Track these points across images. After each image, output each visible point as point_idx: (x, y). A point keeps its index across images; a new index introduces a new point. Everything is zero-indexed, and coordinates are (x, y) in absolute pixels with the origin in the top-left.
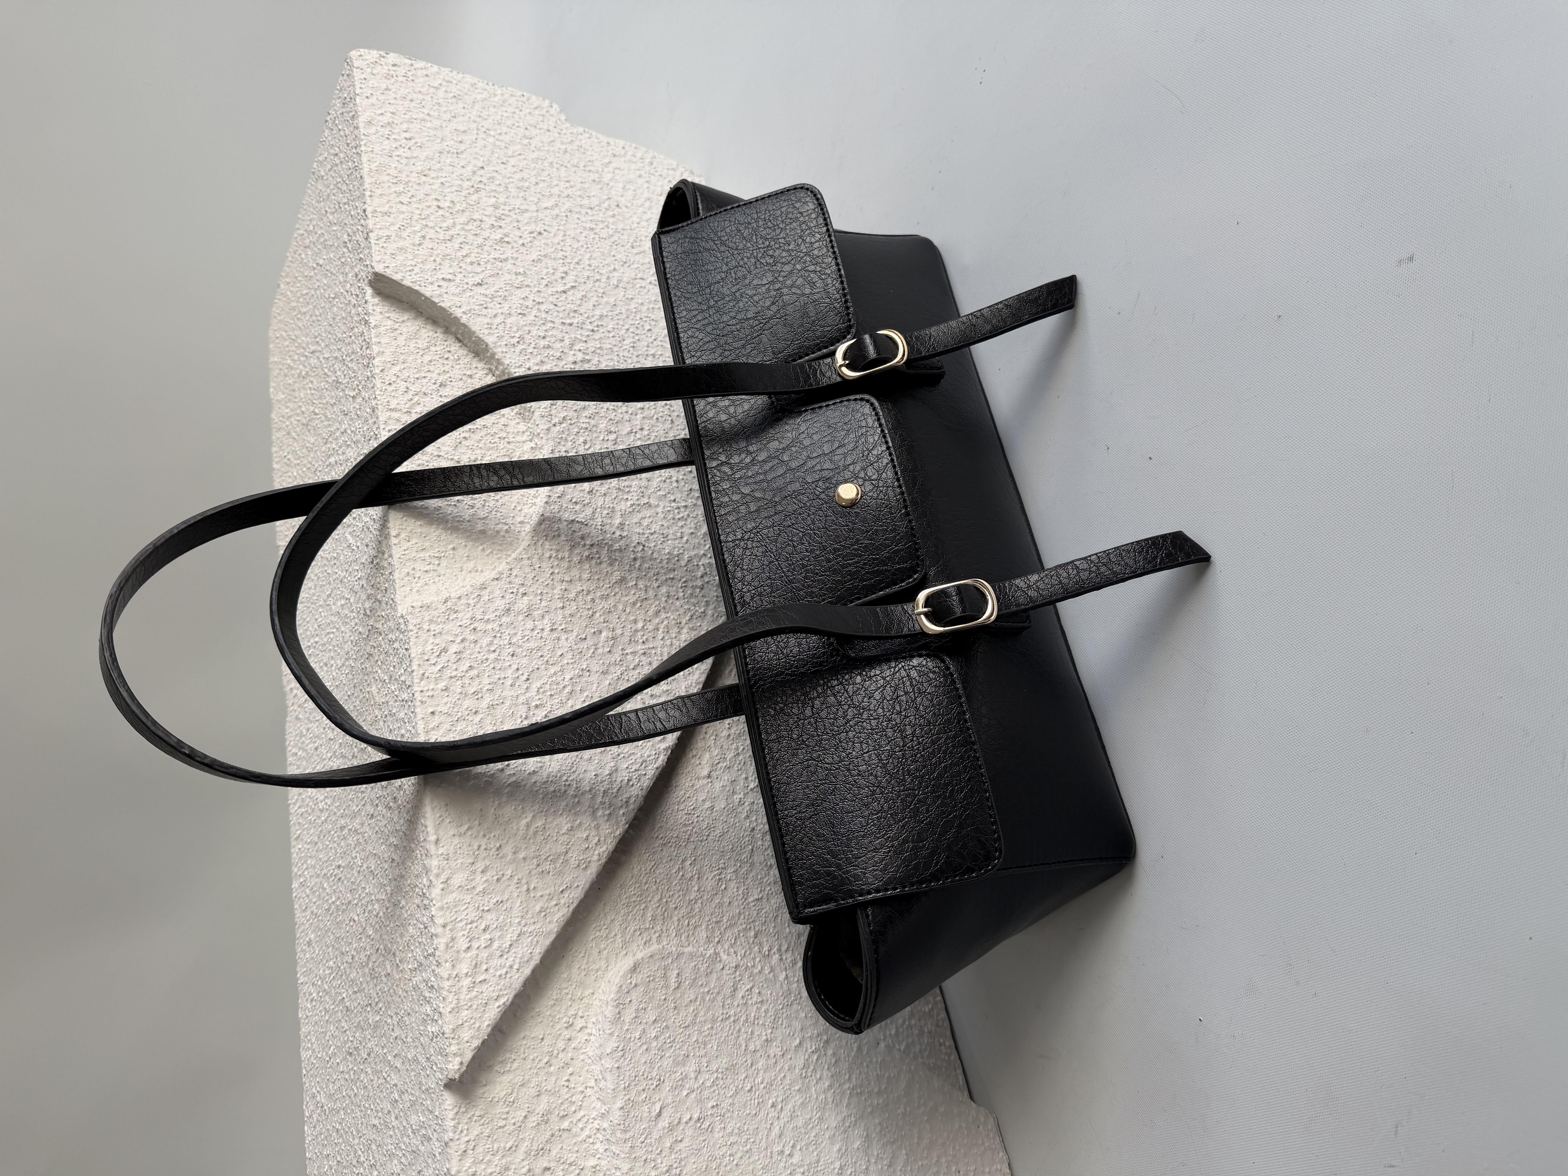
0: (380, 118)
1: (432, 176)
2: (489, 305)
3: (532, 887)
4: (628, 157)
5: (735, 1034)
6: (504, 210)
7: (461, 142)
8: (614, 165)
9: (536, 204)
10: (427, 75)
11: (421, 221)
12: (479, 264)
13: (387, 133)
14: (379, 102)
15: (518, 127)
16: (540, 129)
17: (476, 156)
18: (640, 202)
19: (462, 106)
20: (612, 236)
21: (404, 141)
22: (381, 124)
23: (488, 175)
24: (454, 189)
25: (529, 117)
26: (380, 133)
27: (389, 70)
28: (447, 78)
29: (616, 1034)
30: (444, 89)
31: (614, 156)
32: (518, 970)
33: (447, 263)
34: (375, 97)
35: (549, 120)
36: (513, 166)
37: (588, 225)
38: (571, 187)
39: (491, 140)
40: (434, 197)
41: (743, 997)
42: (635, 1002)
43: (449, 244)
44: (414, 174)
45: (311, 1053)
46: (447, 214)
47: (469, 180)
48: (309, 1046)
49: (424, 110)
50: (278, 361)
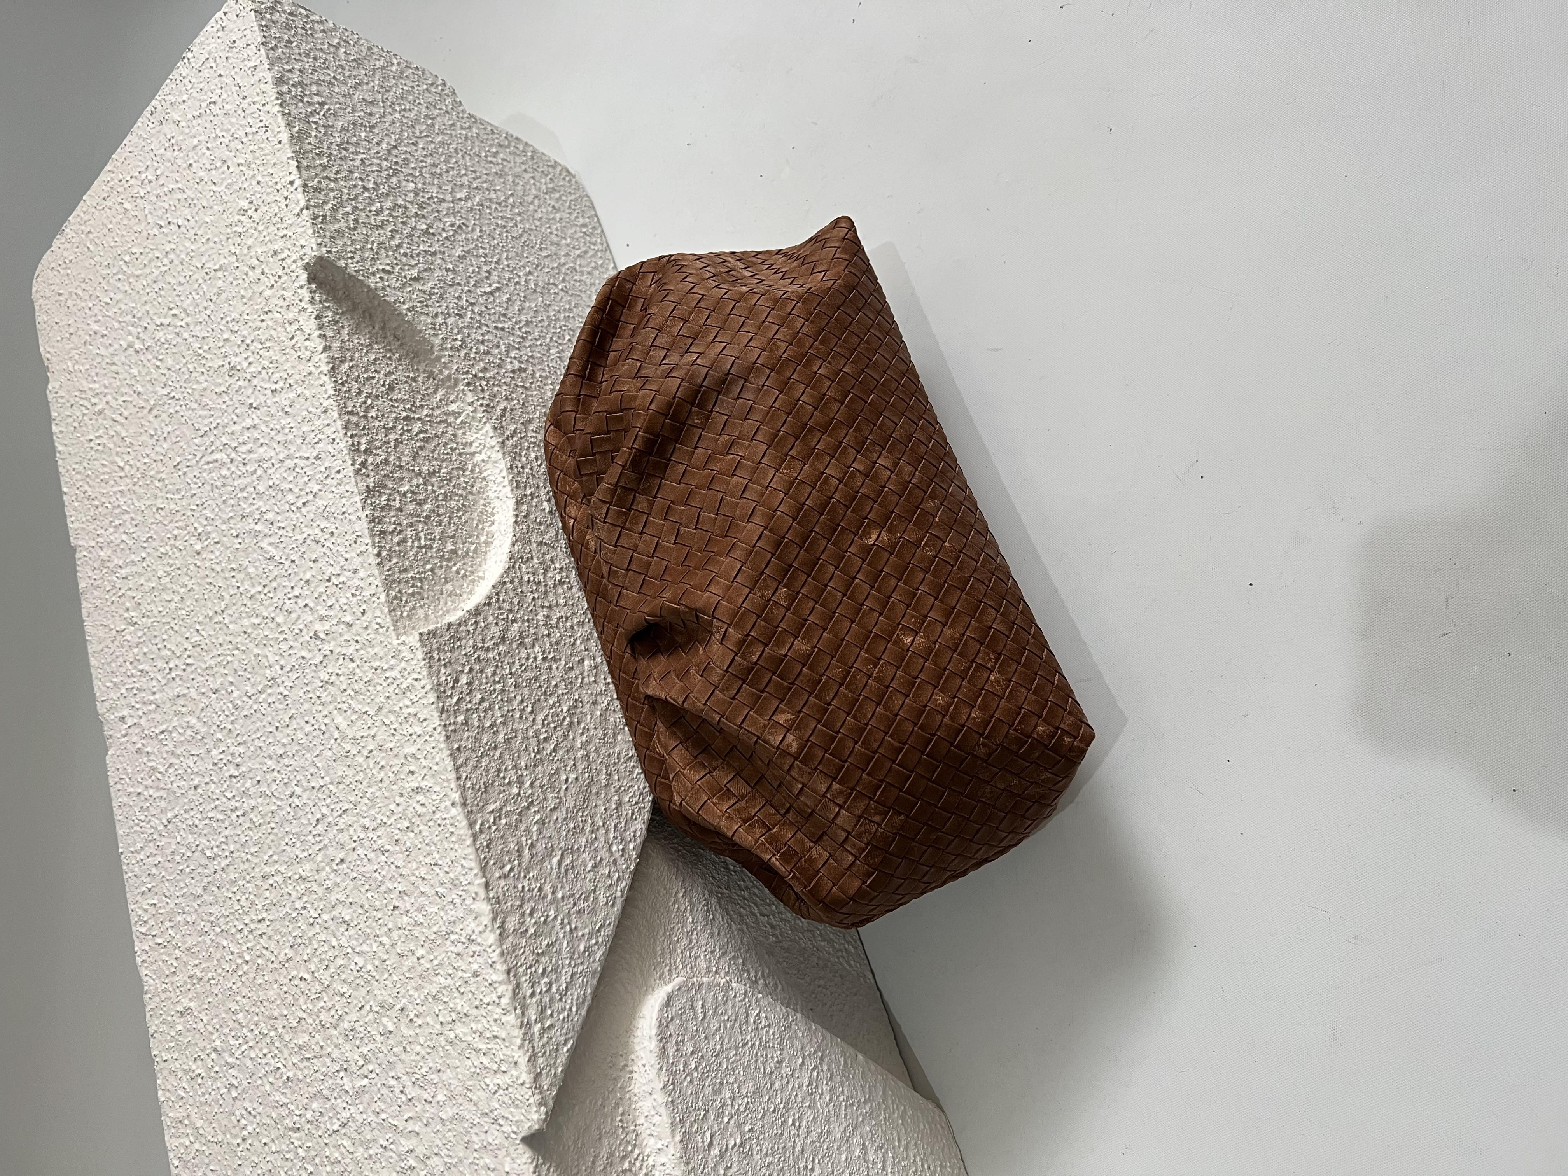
0: (289, 75)
1: (351, 150)
2: (430, 303)
3: (573, 926)
5: (754, 1059)
6: (423, 197)
7: (370, 114)
8: (501, 155)
9: (451, 193)
10: (323, 31)
11: (351, 202)
12: (412, 256)
13: (299, 93)
14: (284, 56)
15: (419, 104)
16: (440, 109)
17: (387, 133)
18: (530, 199)
19: (363, 72)
20: (521, 235)
21: (317, 106)
22: (291, 82)
23: (403, 156)
24: (374, 168)
25: (427, 95)
26: (293, 93)
27: (287, 19)
28: (344, 38)
29: (665, 1069)
30: (343, 50)
31: (500, 145)
32: (577, 1012)
33: (383, 253)
34: (280, 50)
35: (445, 100)
36: (423, 149)
37: (500, 222)
38: (478, 178)
39: (398, 116)
40: (356, 175)
41: (754, 1022)
42: (674, 1036)
43: (381, 231)
44: (334, 147)
45: (192, 1139)
46: (373, 196)
47: (386, 159)
48: (188, 1131)
49: (329, 72)
50: (64, 323)
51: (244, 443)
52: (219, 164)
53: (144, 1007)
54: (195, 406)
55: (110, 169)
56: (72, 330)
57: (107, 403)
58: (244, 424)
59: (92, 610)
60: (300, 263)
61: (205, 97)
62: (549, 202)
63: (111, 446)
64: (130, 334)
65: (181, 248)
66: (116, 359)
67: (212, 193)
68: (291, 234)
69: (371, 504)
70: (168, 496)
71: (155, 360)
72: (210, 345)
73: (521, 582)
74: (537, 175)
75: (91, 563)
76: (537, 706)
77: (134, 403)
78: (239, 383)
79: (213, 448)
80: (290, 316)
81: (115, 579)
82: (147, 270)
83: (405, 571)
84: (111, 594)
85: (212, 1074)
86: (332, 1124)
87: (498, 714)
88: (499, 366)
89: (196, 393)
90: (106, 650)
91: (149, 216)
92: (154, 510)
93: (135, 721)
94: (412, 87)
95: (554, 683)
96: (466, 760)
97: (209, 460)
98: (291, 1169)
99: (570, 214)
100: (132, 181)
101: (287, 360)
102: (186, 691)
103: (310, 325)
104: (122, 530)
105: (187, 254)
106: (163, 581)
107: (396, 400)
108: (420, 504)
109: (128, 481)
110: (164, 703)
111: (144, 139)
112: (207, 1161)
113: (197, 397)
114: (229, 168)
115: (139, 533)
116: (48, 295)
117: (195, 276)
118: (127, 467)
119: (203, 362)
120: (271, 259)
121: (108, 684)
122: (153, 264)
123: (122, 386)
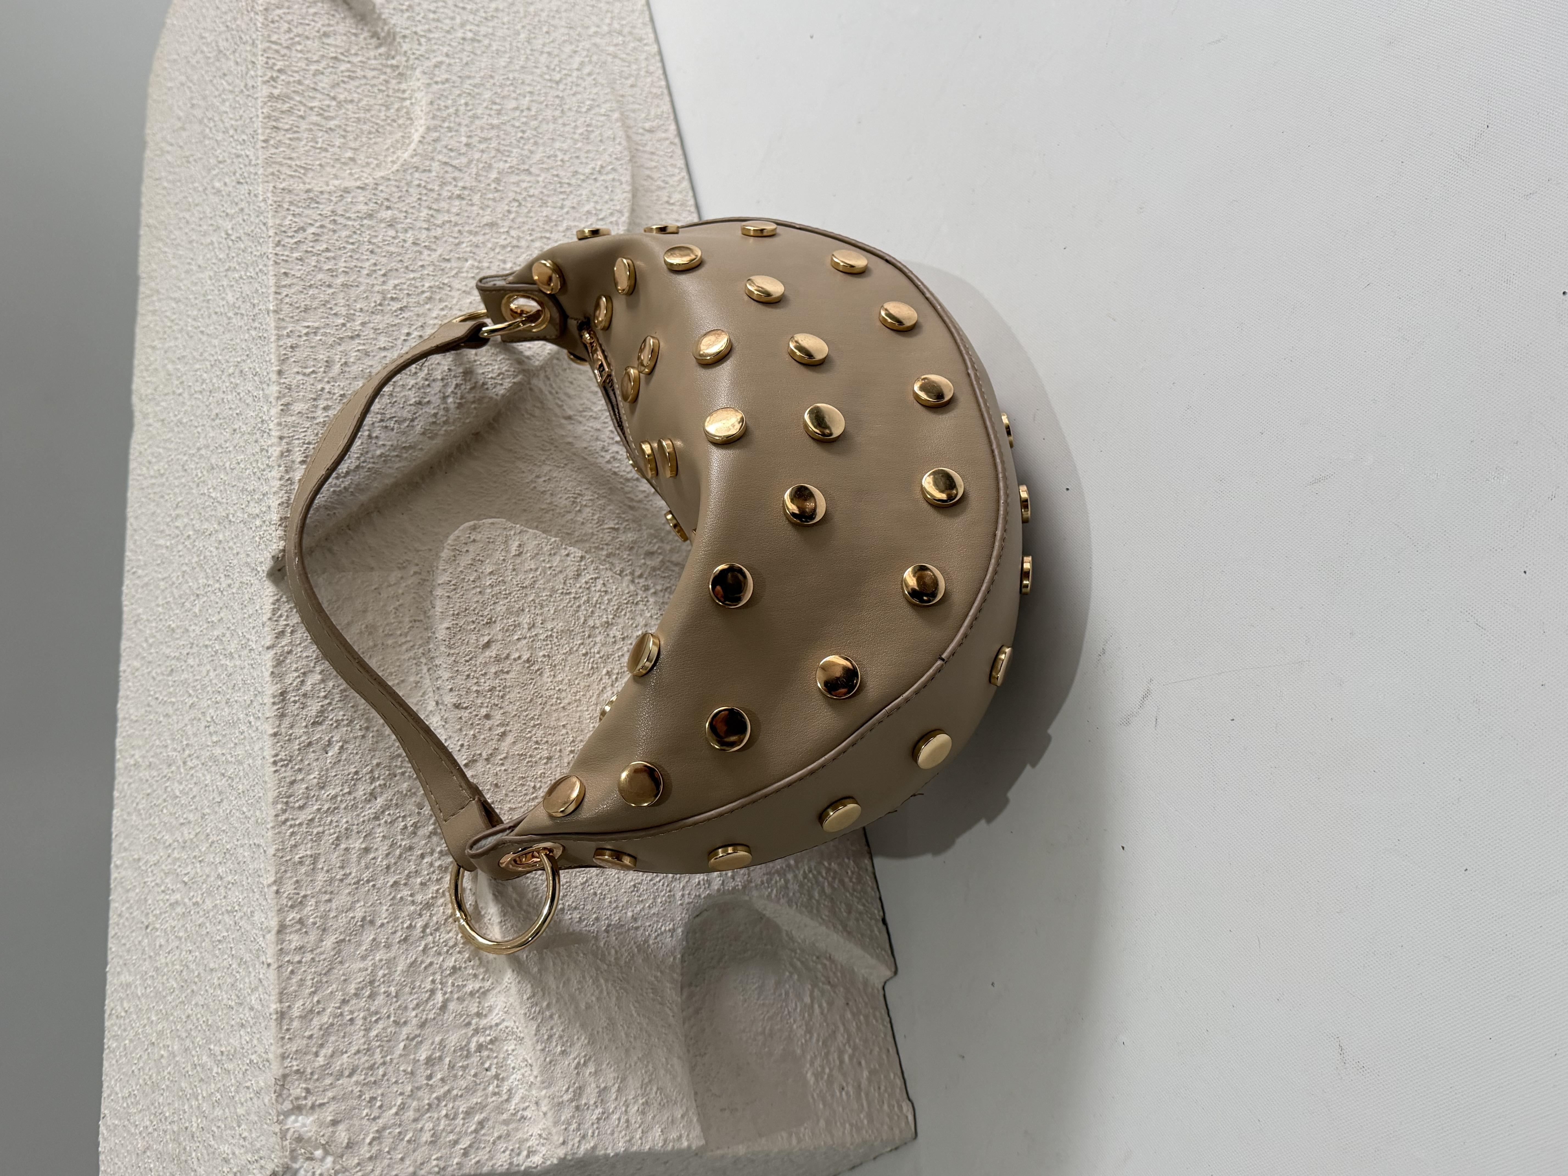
69: (271, 106)
73: (409, 184)
76: (394, 273)
83: (290, 159)
87: (344, 265)
88: (448, 32)
95: (420, 263)
96: (293, 284)
107: (328, 44)
108: (326, 118)
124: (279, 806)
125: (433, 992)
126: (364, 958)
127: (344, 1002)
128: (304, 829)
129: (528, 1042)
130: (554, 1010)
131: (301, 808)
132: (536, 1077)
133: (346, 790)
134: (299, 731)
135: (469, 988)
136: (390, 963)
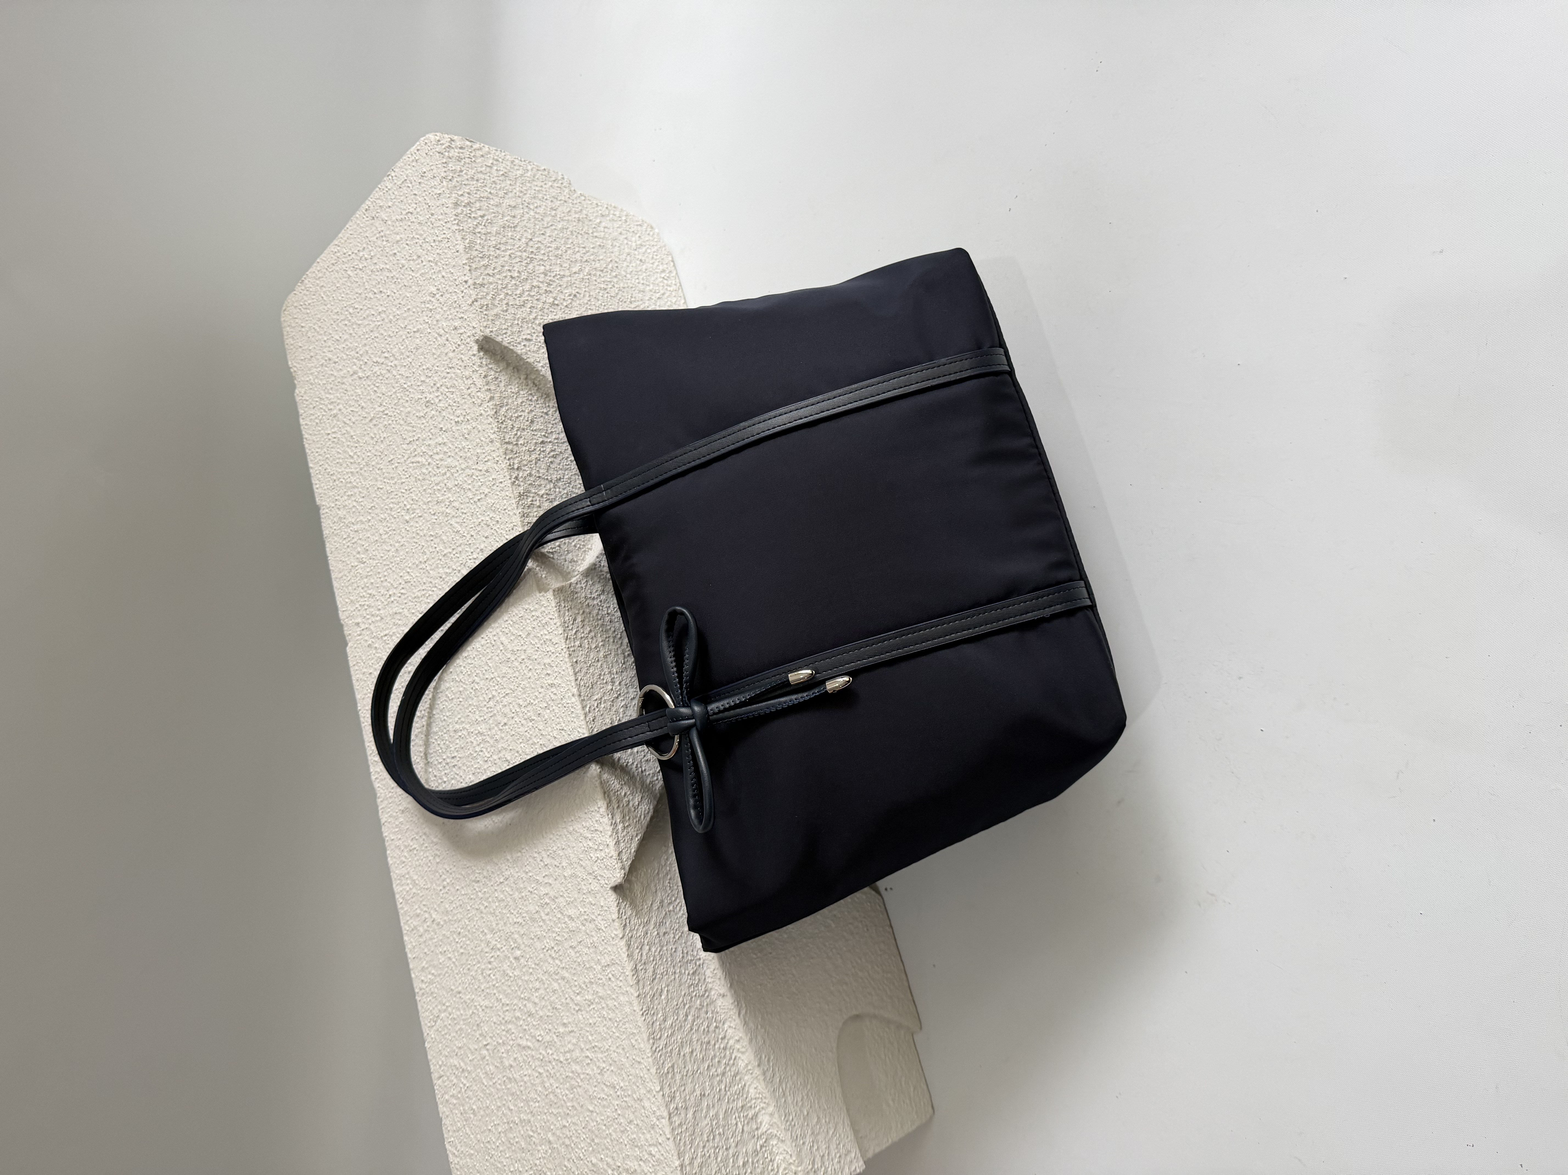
0: (463, 199)
1: (503, 249)
4: (611, 216)
6: (550, 276)
7: (514, 217)
8: (603, 224)
9: (568, 269)
10: (482, 156)
11: (504, 290)
13: (469, 212)
14: (458, 184)
15: (546, 199)
16: (560, 200)
17: (525, 229)
18: (623, 257)
19: (509, 182)
21: (480, 219)
22: (463, 204)
23: (536, 246)
24: (518, 260)
25: (552, 190)
26: (465, 213)
27: (459, 153)
28: (496, 157)
30: (495, 168)
31: (603, 216)
33: (525, 325)
34: (456, 179)
35: (564, 191)
36: (550, 236)
38: (587, 252)
39: (532, 213)
40: (507, 268)
43: (523, 309)
44: (492, 249)
45: (411, 886)
46: (518, 283)
47: (525, 251)
48: (409, 881)
49: (487, 189)
50: (306, 347)
51: (437, 453)
52: (415, 257)
53: (377, 807)
54: (402, 422)
55: (336, 243)
56: (312, 354)
57: (340, 410)
58: (437, 441)
59: (333, 550)
60: (472, 338)
61: (405, 207)
62: (637, 257)
63: (344, 440)
64: (355, 365)
65: (390, 311)
66: (345, 380)
67: (411, 277)
68: (466, 317)
70: (385, 480)
71: (372, 386)
72: (413, 383)
74: (630, 235)
75: (332, 518)
77: (359, 413)
78: (433, 412)
79: (416, 453)
80: (467, 373)
81: (349, 531)
82: (366, 322)
84: (347, 540)
85: (423, 848)
86: (500, 879)
89: (403, 414)
90: (345, 578)
91: (366, 283)
92: (376, 488)
93: (367, 626)
94: (542, 186)
96: (581, 669)
97: (413, 460)
98: (474, 904)
99: (653, 264)
100: (353, 256)
101: (465, 402)
102: (401, 611)
103: (480, 382)
104: (353, 499)
105: (394, 316)
106: (383, 537)
107: (535, 430)
109: (357, 466)
110: (386, 616)
111: (361, 228)
112: (421, 899)
113: (404, 417)
114: (422, 262)
115: (366, 502)
116: (293, 325)
117: (401, 333)
118: (355, 457)
119: (407, 393)
120: (453, 332)
121: (347, 600)
122: (370, 318)
123: (350, 400)
124: (651, 1041)
125: (736, 1124)
126: (705, 1117)
127: (704, 1147)
128: (664, 1051)
129: (788, 1143)
130: (795, 1120)
131: (660, 1038)
132: (795, 1161)
133: (676, 1018)
134: (647, 988)
135: (750, 1116)
136: (717, 1115)
